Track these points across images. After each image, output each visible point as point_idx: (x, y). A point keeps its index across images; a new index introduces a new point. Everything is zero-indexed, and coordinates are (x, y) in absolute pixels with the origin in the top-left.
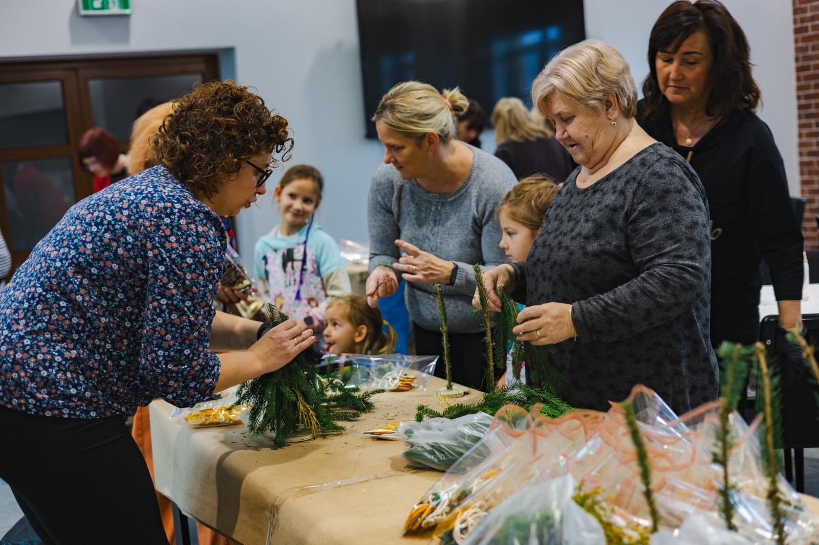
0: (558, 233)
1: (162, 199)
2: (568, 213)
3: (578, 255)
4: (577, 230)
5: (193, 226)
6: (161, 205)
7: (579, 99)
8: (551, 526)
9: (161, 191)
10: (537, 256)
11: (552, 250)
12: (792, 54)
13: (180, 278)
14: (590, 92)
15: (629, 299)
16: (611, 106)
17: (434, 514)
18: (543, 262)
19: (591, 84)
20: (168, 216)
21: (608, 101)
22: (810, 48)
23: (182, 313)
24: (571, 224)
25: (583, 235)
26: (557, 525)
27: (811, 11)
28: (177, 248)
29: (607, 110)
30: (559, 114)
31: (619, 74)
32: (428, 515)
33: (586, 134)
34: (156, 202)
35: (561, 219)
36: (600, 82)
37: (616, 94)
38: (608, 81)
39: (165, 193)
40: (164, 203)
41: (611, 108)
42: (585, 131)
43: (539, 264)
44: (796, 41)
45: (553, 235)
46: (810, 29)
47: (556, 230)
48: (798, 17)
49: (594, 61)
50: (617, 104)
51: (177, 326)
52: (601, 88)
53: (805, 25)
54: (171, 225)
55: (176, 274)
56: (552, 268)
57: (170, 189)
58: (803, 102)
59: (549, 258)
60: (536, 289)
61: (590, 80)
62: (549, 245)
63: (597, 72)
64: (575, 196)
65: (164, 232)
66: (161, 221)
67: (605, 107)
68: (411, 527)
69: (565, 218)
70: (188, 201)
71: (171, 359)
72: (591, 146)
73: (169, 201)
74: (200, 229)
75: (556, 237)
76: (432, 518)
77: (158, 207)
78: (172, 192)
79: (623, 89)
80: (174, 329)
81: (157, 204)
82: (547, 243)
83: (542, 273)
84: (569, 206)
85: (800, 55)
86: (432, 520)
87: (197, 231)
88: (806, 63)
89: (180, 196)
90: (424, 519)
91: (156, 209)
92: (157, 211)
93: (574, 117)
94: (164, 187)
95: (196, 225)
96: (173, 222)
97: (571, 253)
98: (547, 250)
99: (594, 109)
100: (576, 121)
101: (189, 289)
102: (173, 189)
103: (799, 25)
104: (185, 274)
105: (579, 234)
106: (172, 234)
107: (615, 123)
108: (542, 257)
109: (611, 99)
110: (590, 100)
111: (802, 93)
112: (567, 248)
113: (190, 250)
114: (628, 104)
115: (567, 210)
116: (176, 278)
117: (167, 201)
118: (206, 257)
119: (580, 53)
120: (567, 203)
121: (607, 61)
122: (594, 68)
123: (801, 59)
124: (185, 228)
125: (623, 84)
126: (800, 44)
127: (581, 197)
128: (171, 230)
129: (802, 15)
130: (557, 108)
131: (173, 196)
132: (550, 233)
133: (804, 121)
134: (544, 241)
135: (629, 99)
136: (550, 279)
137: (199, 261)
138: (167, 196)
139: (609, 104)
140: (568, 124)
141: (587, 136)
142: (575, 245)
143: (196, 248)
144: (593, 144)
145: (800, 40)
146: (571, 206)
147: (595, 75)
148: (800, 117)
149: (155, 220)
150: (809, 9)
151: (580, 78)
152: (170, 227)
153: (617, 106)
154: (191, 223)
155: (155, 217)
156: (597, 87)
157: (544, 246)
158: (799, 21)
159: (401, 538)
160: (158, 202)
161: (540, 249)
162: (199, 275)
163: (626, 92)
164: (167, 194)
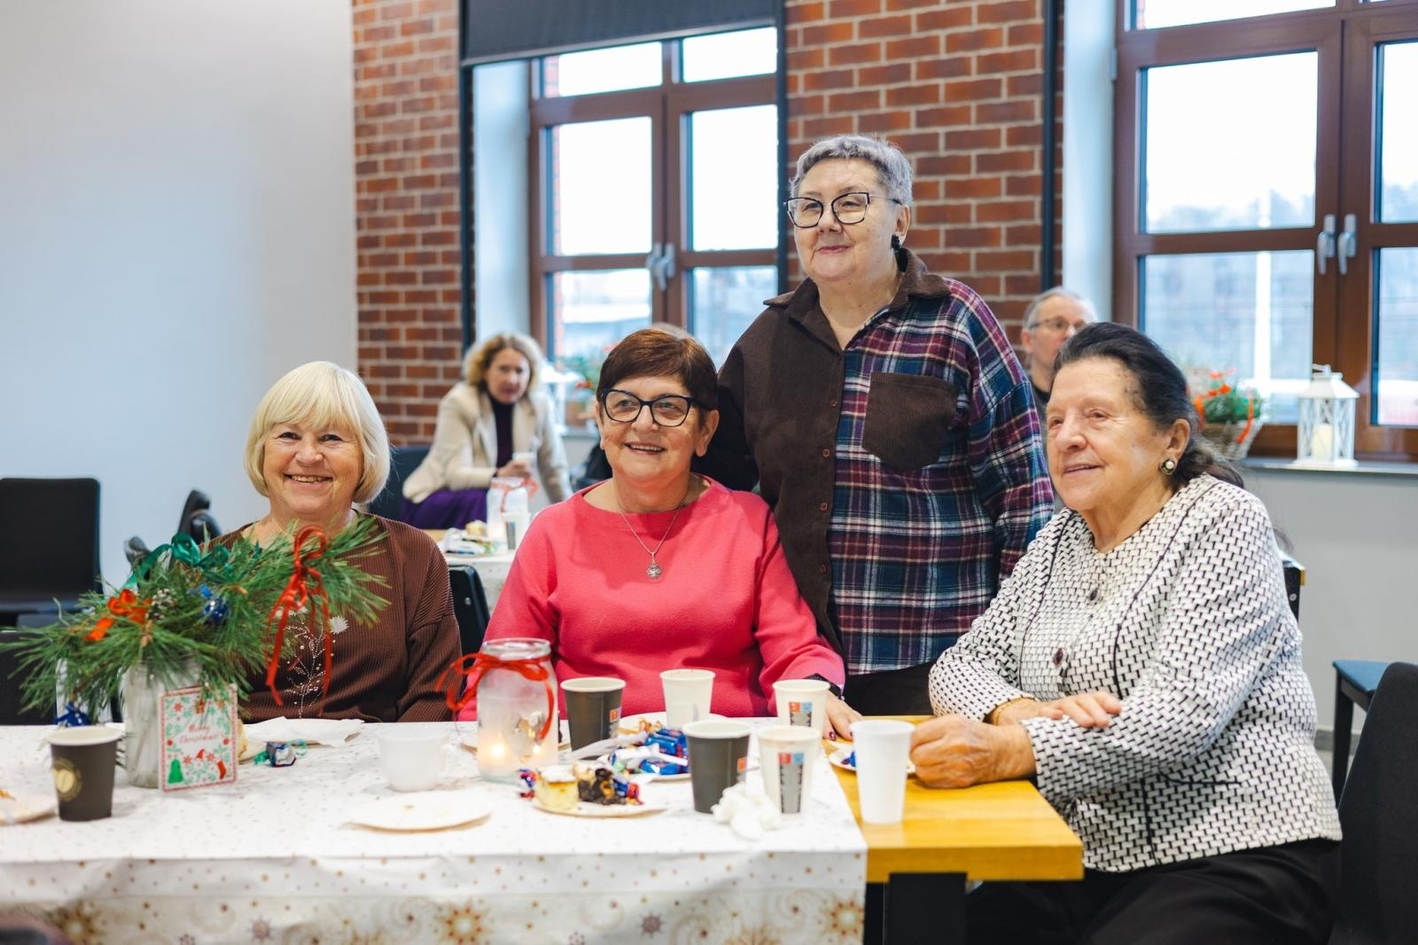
12: (350, 212)
22: (381, 204)
27: (384, 132)
44: (359, 188)
46: (381, 166)
48: (364, 141)
53: (373, 158)
58: (367, 307)
85: (365, 215)
88: (373, 233)
103: (363, 158)
111: (366, 289)
123: (365, 224)
126: (365, 196)
129: (370, 140)
133: (367, 344)
145: (365, 186)
148: (361, 335)
150: (381, 129)
158: (363, 149)
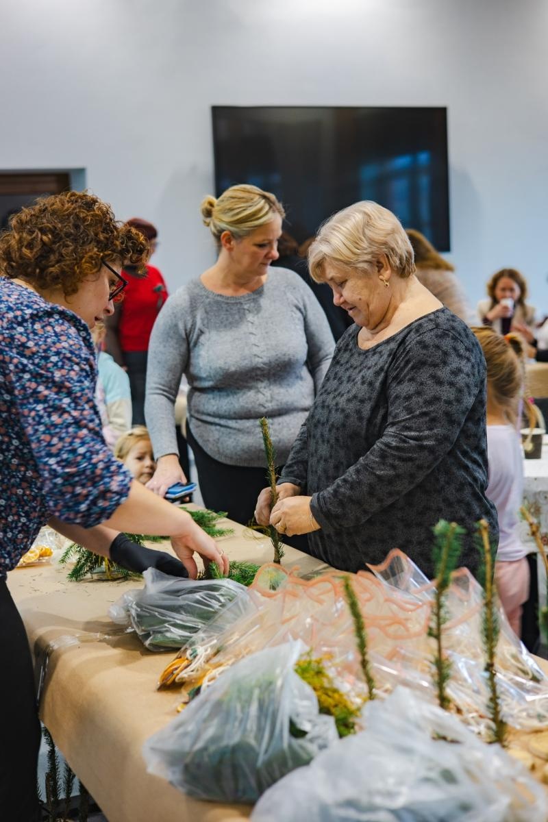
0: (336, 393)
1: (10, 309)
2: (348, 374)
3: (353, 419)
4: (354, 392)
5: (49, 328)
6: (11, 315)
7: (347, 263)
8: (273, 691)
9: (7, 301)
10: (317, 417)
11: (330, 412)
13: (47, 378)
14: (358, 255)
15: (354, 477)
16: (382, 267)
17: (189, 669)
18: (323, 424)
19: (360, 248)
20: (20, 324)
21: (379, 262)
23: (62, 411)
24: (349, 386)
25: (359, 399)
26: (277, 692)
28: (38, 352)
29: (379, 271)
30: (332, 279)
31: (389, 234)
32: (182, 670)
33: (359, 297)
34: (4, 313)
35: (340, 378)
36: (368, 244)
37: (386, 255)
38: (377, 243)
39: (11, 302)
40: (13, 312)
41: (383, 269)
42: (359, 294)
43: (320, 426)
45: (332, 396)
47: (335, 390)
49: (361, 224)
50: (388, 264)
51: (60, 426)
52: (369, 250)
54: (26, 333)
55: (41, 375)
56: (330, 430)
57: (16, 297)
59: (328, 421)
60: (316, 451)
61: (357, 243)
62: (328, 406)
63: (364, 234)
64: (356, 355)
65: (19, 341)
66: (14, 331)
67: (377, 269)
68: (165, 681)
69: (345, 379)
70: (38, 305)
71: (67, 463)
72: (366, 307)
73: (18, 309)
74: (58, 329)
75: (334, 398)
76: (186, 673)
77: (8, 318)
78: (18, 299)
79: (393, 249)
80: (57, 430)
81: (6, 315)
82: (326, 404)
83: (322, 435)
84: (348, 366)
86: (186, 676)
87: (55, 332)
89: (29, 302)
90: (178, 674)
91: (5, 320)
92: (8, 322)
93: (346, 281)
94: (9, 296)
95: (52, 326)
96: (27, 329)
97: (347, 417)
98: (326, 411)
99: (365, 272)
100: (349, 284)
101: (62, 385)
102: (19, 295)
104: (52, 373)
105: (355, 397)
106: (29, 339)
107: (388, 284)
108: (322, 419)
109: (382, 260)
110: (360, 262)
112: (343, 410)
113: (52, 349)
114: (401, 263)
115: (347, 369)
116: (44, 379)
117: (15, 310)
118: (71, 352)
119: (348, 217)
120: (347, 362)
121: (375, 223)
122: (361, 231)
124: (41, 332)
125: (393, 245)
127: (362, 357)
128: (27, 337)
130: (329, 273)
131: (22, 303)
132: (329, 393)
134: (324, 402)
135: (401, 259)
136: (328, 442)
137: (65, 357)
138: (14, 305)
139: (380, 265)
140: (343, 288)
141: (360, 299)
142: (351, 407)
143: (58, 345)
144: (368, 306)
146: (351, 367)
147: (363, 238)
149: (7, 332)
151: (346, 242)
152: (25, 335)
153: (389, 266)
154: (46, 326)
155: (7, 329)
156: (365, 249)
157: (323, 407)
159: (155, 692)
160: (7, 312)
161: (319, 410)
162: (69, 370)
163: (396, 252)
164: (14, 303)
